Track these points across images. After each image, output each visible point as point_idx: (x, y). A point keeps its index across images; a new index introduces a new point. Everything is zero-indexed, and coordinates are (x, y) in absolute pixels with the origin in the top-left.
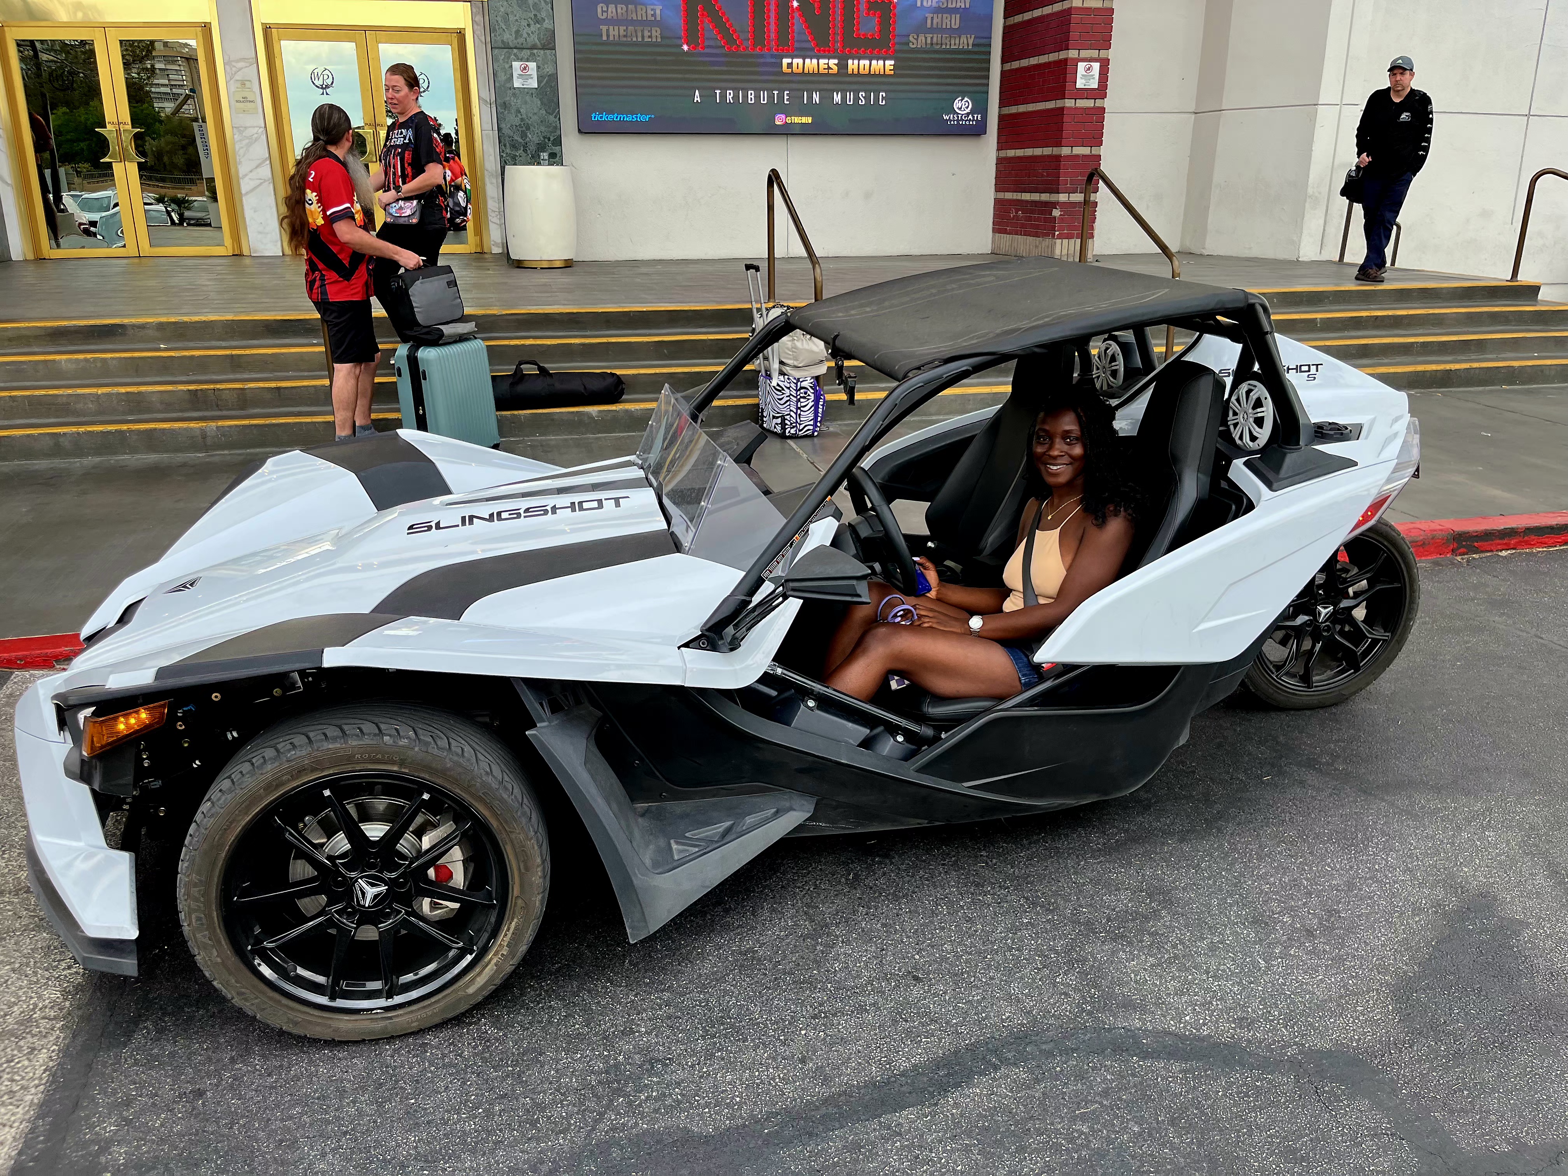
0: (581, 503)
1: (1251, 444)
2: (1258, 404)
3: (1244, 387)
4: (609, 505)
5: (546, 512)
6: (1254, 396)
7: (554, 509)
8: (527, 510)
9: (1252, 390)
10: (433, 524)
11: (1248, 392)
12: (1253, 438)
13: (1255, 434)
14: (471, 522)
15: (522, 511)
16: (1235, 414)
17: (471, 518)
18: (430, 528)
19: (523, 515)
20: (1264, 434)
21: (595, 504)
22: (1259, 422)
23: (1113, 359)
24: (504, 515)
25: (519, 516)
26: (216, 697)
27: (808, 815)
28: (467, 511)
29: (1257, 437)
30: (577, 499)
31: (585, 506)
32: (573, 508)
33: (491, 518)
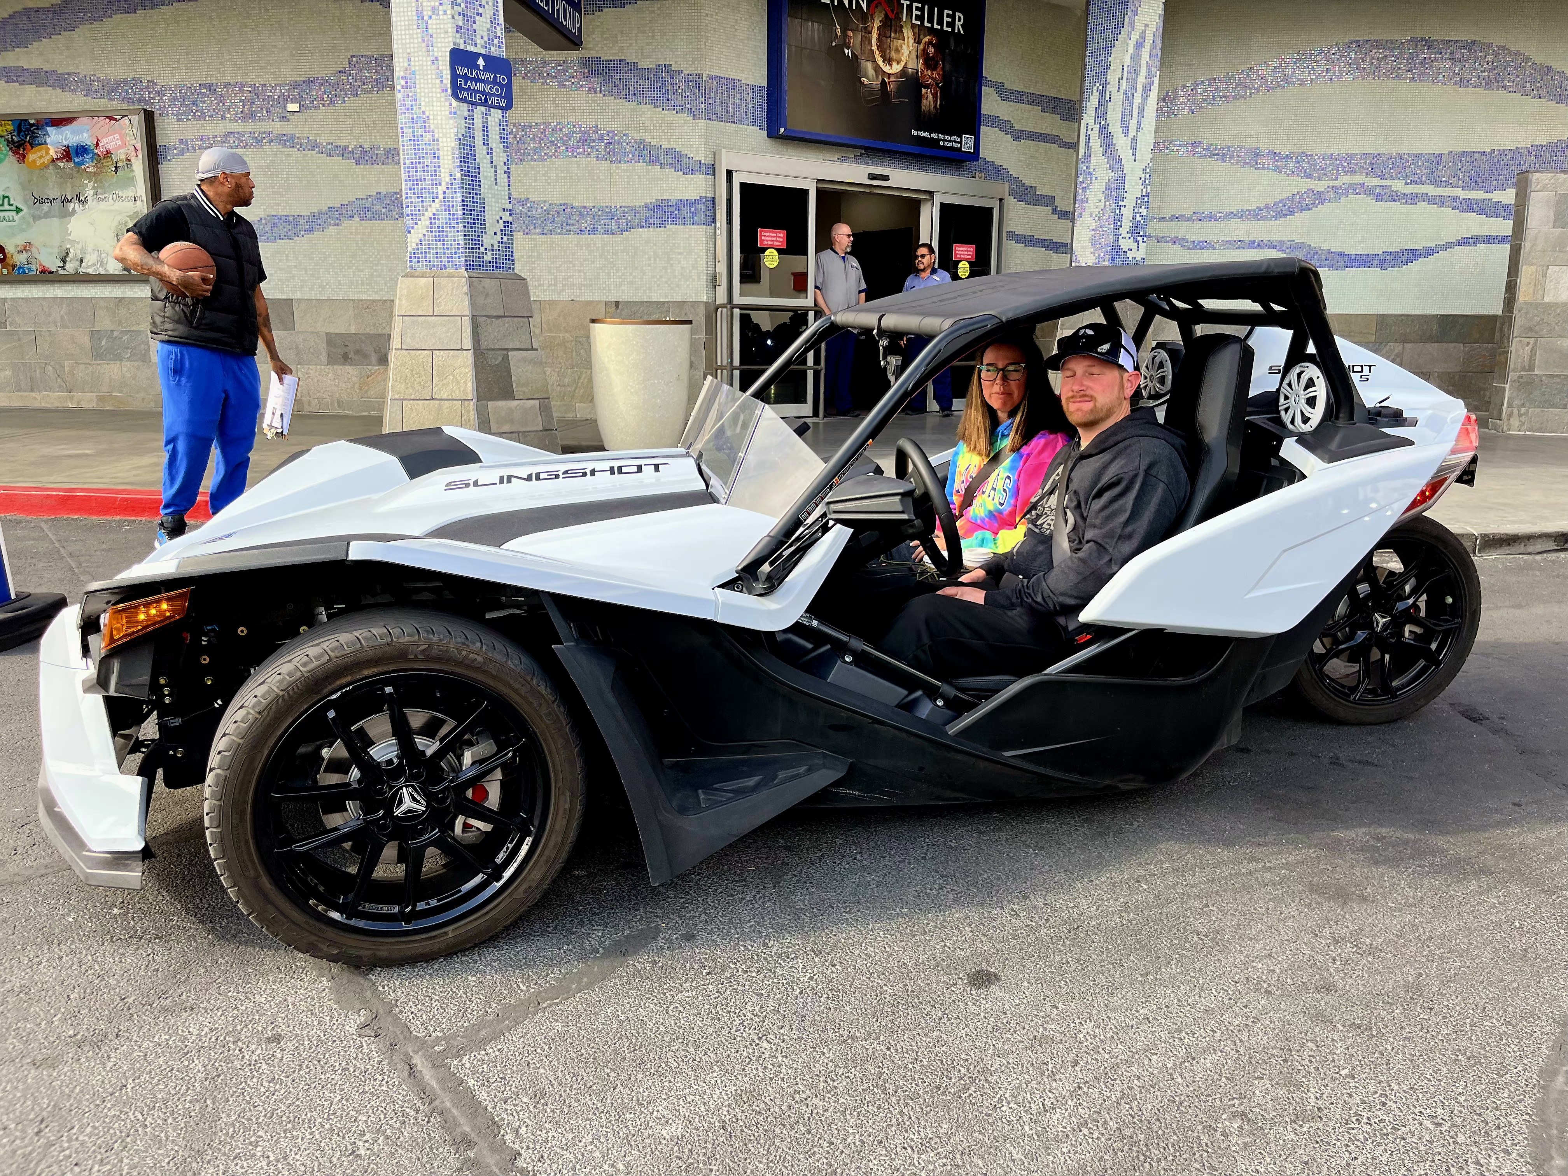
0: (620, 468)
1: (1303, 426)
2: (1311, 383)
3: (1296, 370)
5: (585, 474)
6: (1305, 378)
7: (593, 472)
8: (566, 472)
9: (1303, 372)
10: (471, 482)
11: (1300, 375)
12: (1306, 420)
13: (1307, 414)
14: (509, 481)
15: (560, 473)
16: (1286, 398)
17: (509, 479)
18: (467, 485)
19: (561, 476)
20: (1317, 415)
21: (635, 469)
22: (1311, 402)
23: (1161, 365)
24: (542, 476)
25: (557, 476)
26: (242, 631)
27: (841, 775)
28: (506, 472)
29: (1309, 419)
30: (616, 464)
31: (624, 470)
32: (612, 471)
33: (529, 478)
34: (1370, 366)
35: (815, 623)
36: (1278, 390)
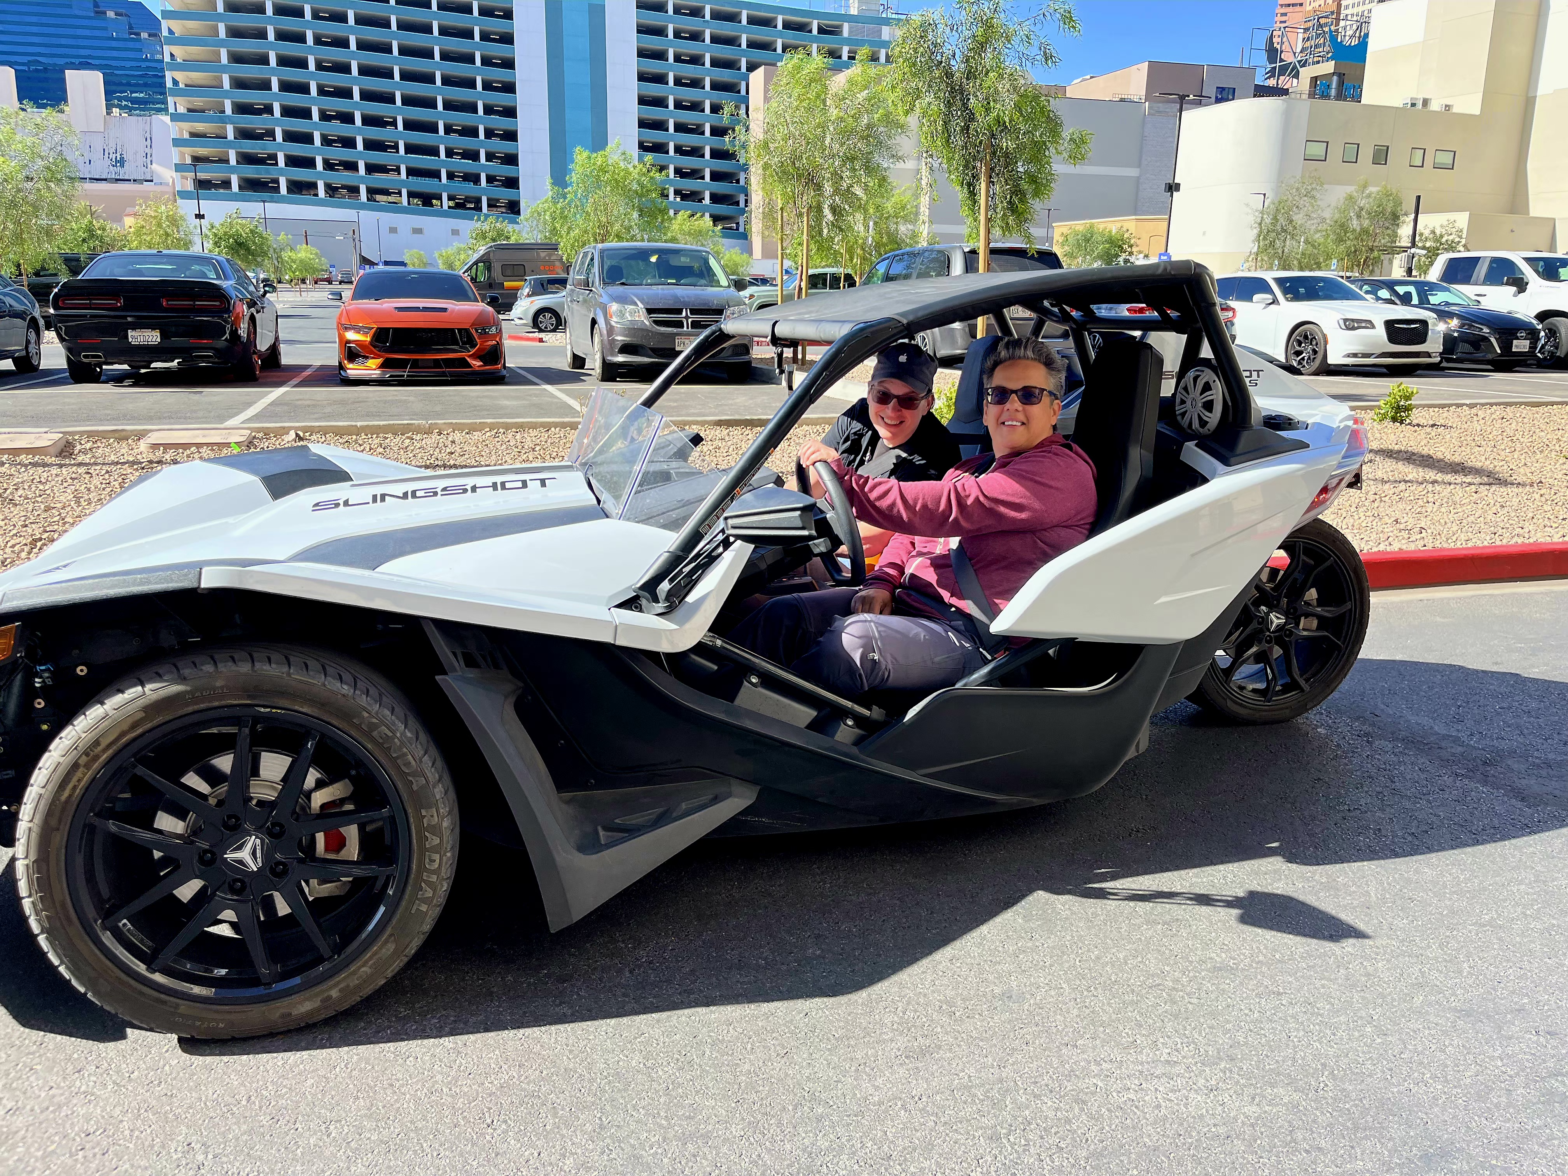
0: (503, 484)
1: (1201, 430)
2: (1207, 387)
3: (1191, 374)
4: (534, 486)
5: (465, 491)
6: (1201, 382)
7: (474, 489)
8: (444, 489)
9: (1198, 376)
10: (341, 502)
11: (1195, 379)
12: (1203, 423)
13: (1205, 419)
14: (383, 500)
15: (439, 490)
16: (1183, 403)
17: (383, 497)
18: (337, 505)
19: (440, 493)
20: (1214, 418)
21: (520, 484)
22: (1209, 406)
24: (418, 494)
26: (82, 671)
27: (750, 802)
28: (379, 490)
29: (1207, 422)
30: (499, 479)
31: (508, 485)
32: (494, 486)
33: (405, 496)
34: (1258, 371)
35: (719, 643)
36: (1174, 395)
